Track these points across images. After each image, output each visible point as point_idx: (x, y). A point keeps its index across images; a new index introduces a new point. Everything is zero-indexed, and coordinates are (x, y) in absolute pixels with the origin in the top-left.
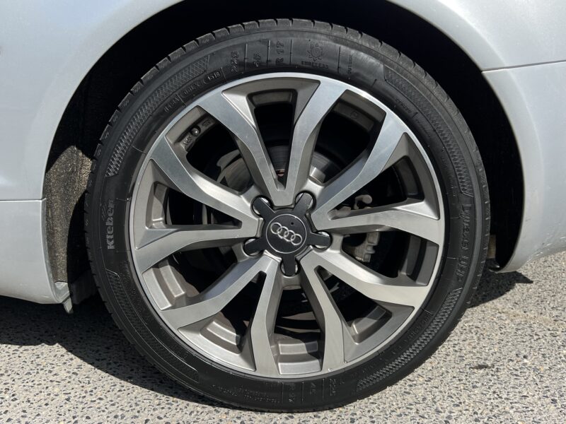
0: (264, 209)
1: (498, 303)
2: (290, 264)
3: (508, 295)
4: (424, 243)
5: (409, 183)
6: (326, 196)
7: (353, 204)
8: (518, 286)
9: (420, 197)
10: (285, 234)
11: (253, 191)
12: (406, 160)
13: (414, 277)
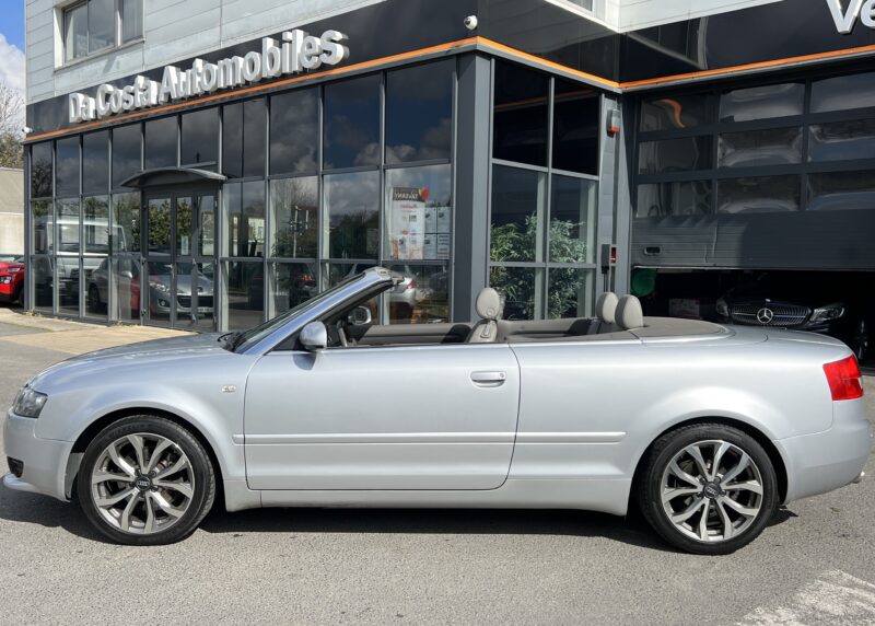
0: (704, 482)
1: (782, 525)
2: (713, 502)
3: (787, 522)
4: (756, 494)
5: (750, 474)
6: (724, 479)
7: (732, 482)
8: (791, 518)
9: (754, 478)
10: (711, 491)
11: (700, 476)
12: (749, 467)
13: (753, 506)
